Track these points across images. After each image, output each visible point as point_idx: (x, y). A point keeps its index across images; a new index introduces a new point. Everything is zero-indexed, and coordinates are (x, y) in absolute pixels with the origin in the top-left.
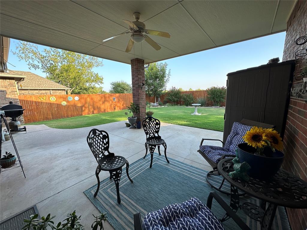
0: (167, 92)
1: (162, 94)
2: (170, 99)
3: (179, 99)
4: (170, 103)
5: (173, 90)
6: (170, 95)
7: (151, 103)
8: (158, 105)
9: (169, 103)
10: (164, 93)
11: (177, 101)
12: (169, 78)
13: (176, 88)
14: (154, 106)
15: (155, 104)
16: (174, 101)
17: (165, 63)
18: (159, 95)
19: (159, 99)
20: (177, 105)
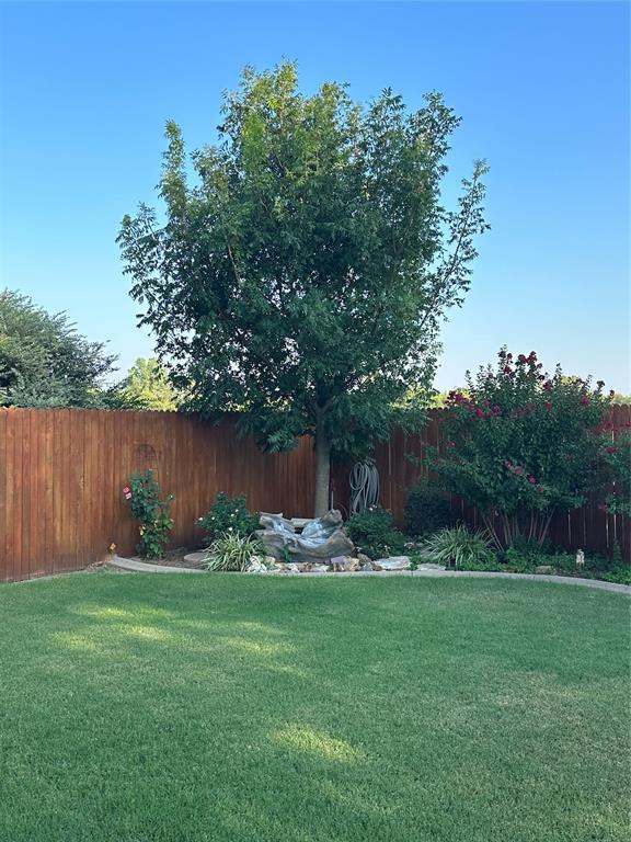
0: (439, 402)
1: (398, 433)
2: (474, 489)
3: (575, 487)
4: (474, 525)
5: (506, 382)
6: (471, 445)
7: (265, 518)
8: (335, 550)
9: (462, 531)
10: (413, 416)
11: (558, 509)
12: (471, 255)
13: (548, 370)
14: (295, 557)
15: (313, 534)
16: (523, 513)
17: (426, 104)
18: (361, 434)
19: (369, 474)
20: (550, 551)
